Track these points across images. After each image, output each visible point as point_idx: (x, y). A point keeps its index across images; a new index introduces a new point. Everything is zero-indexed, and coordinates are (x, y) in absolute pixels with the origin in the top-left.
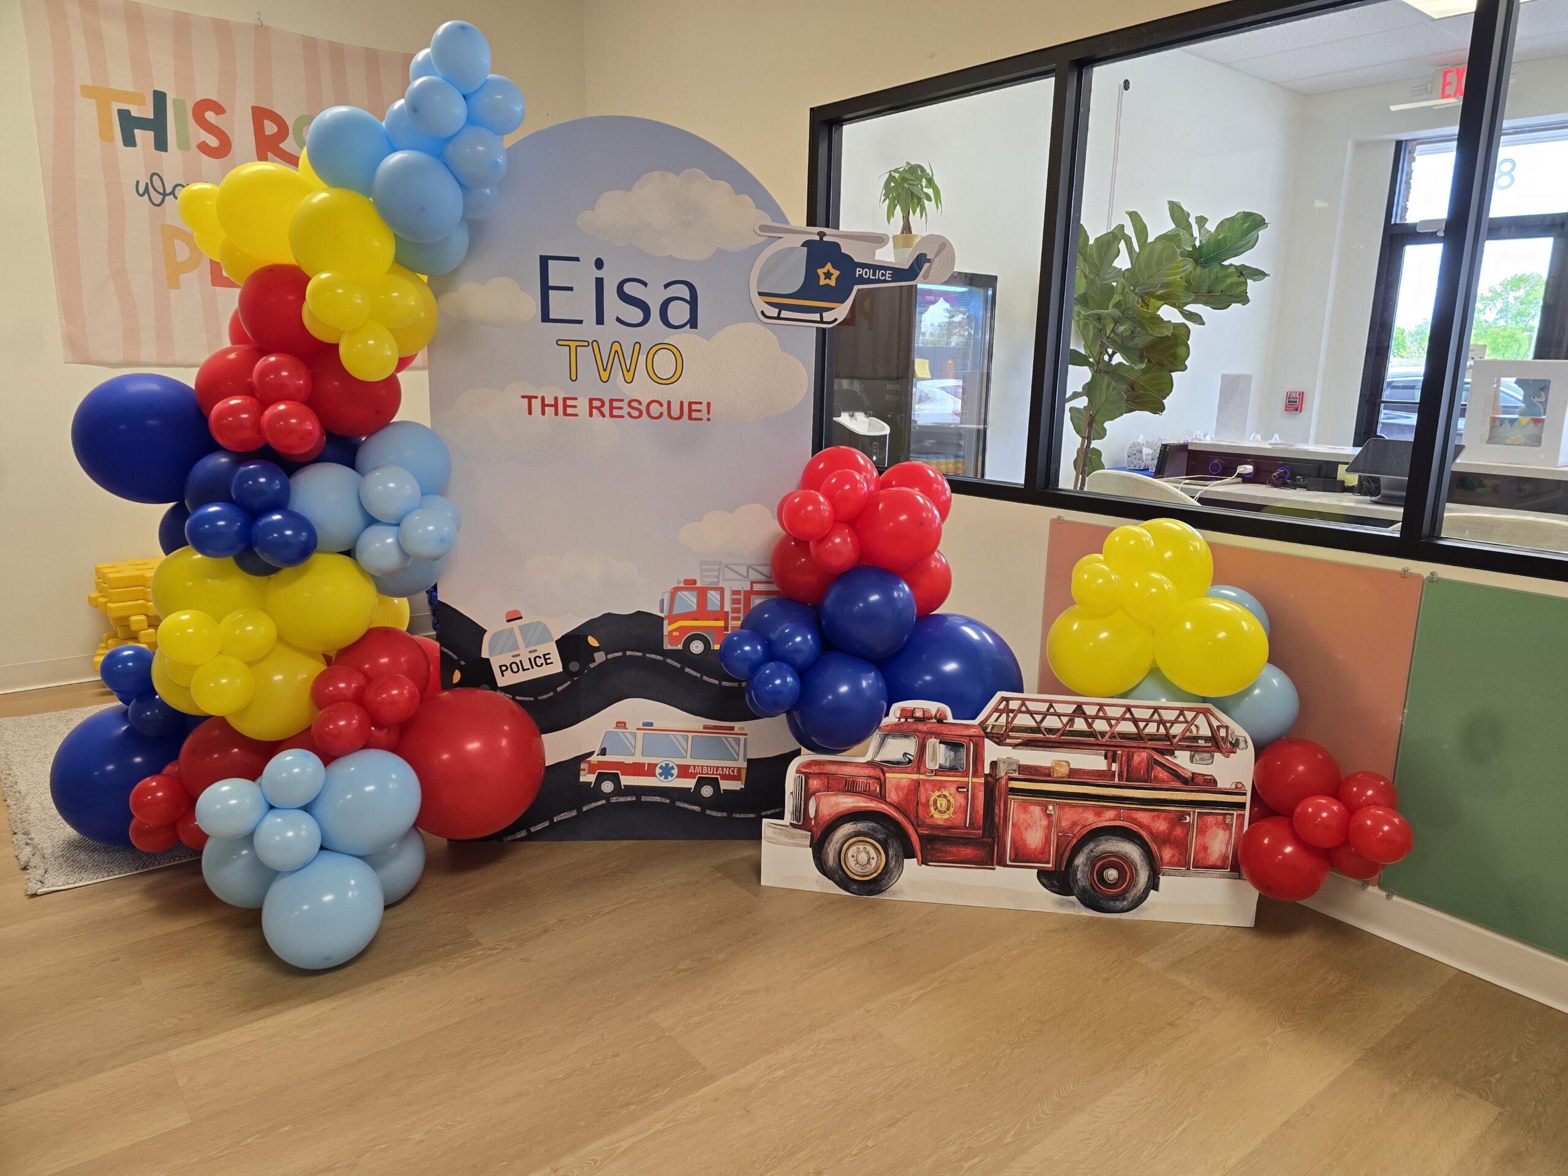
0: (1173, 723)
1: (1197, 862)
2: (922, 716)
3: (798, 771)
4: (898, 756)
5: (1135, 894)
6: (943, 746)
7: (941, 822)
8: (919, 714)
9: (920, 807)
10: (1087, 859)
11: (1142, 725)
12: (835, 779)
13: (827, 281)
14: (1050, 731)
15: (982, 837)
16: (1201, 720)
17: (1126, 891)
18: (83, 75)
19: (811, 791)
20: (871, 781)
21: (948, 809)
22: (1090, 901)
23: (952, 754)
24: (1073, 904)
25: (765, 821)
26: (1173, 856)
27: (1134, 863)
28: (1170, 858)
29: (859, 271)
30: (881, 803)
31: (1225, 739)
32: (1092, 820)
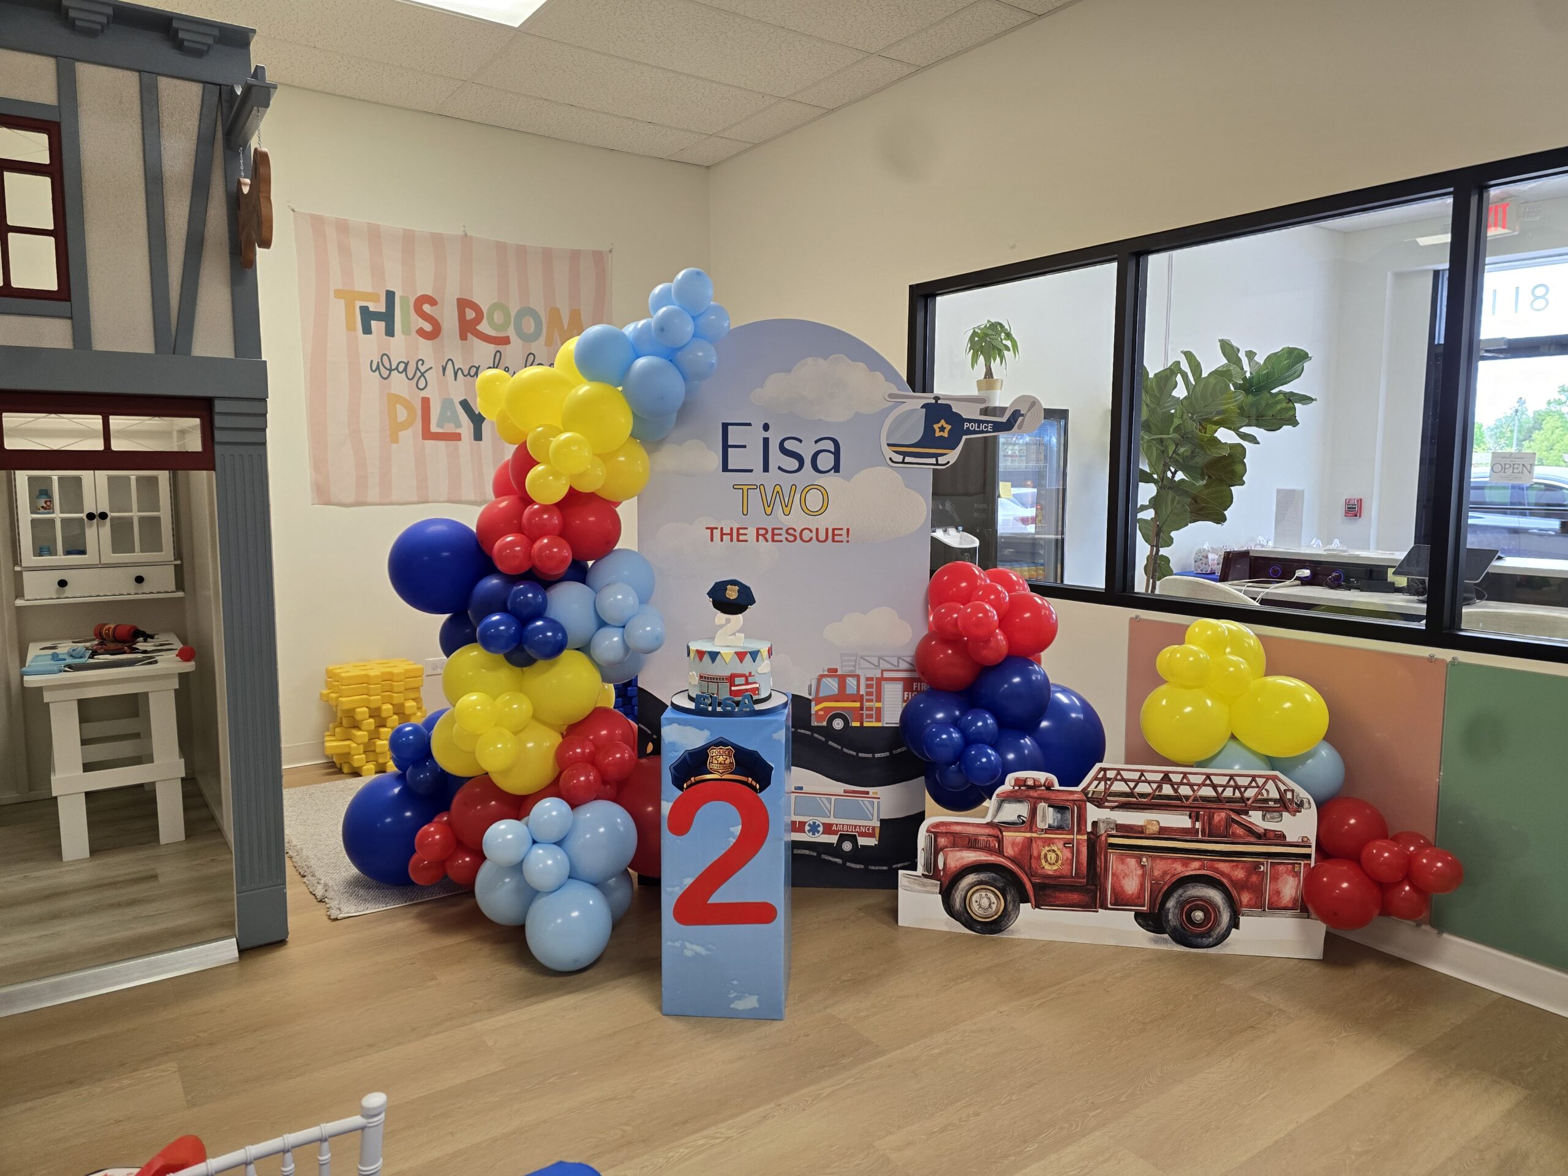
0: (1246, 788)
1: (1271, 904)
2: (1033, 785)
3: (928, 831)
4: (1013, 818)
5: (1219, 932)
6: (1051, 809)
7: (1050, 873)
8: (1030, 783)
9: (1033, 860)
10: (1177, 903)
11: (1220, 789)
12: (960, 838)
13: (941, 434)
14: (1142, 795)
15: (1087, 885)
16: (1270, 785)
17: (1211, 929)
18: (336, 282)
19: (939, 847)
20: (990, 839)
21: (1057, 862)
22: (1181, 938)
23: (1059, 815)
24: (1165, 941)
25: (901, 872)
26: (1251, 899)
27: (1217, 906)
28: (1248, 901)
29: (966, 425)
30: (1000, 857)
31: (1291, 801)
32: (1180, 870)
